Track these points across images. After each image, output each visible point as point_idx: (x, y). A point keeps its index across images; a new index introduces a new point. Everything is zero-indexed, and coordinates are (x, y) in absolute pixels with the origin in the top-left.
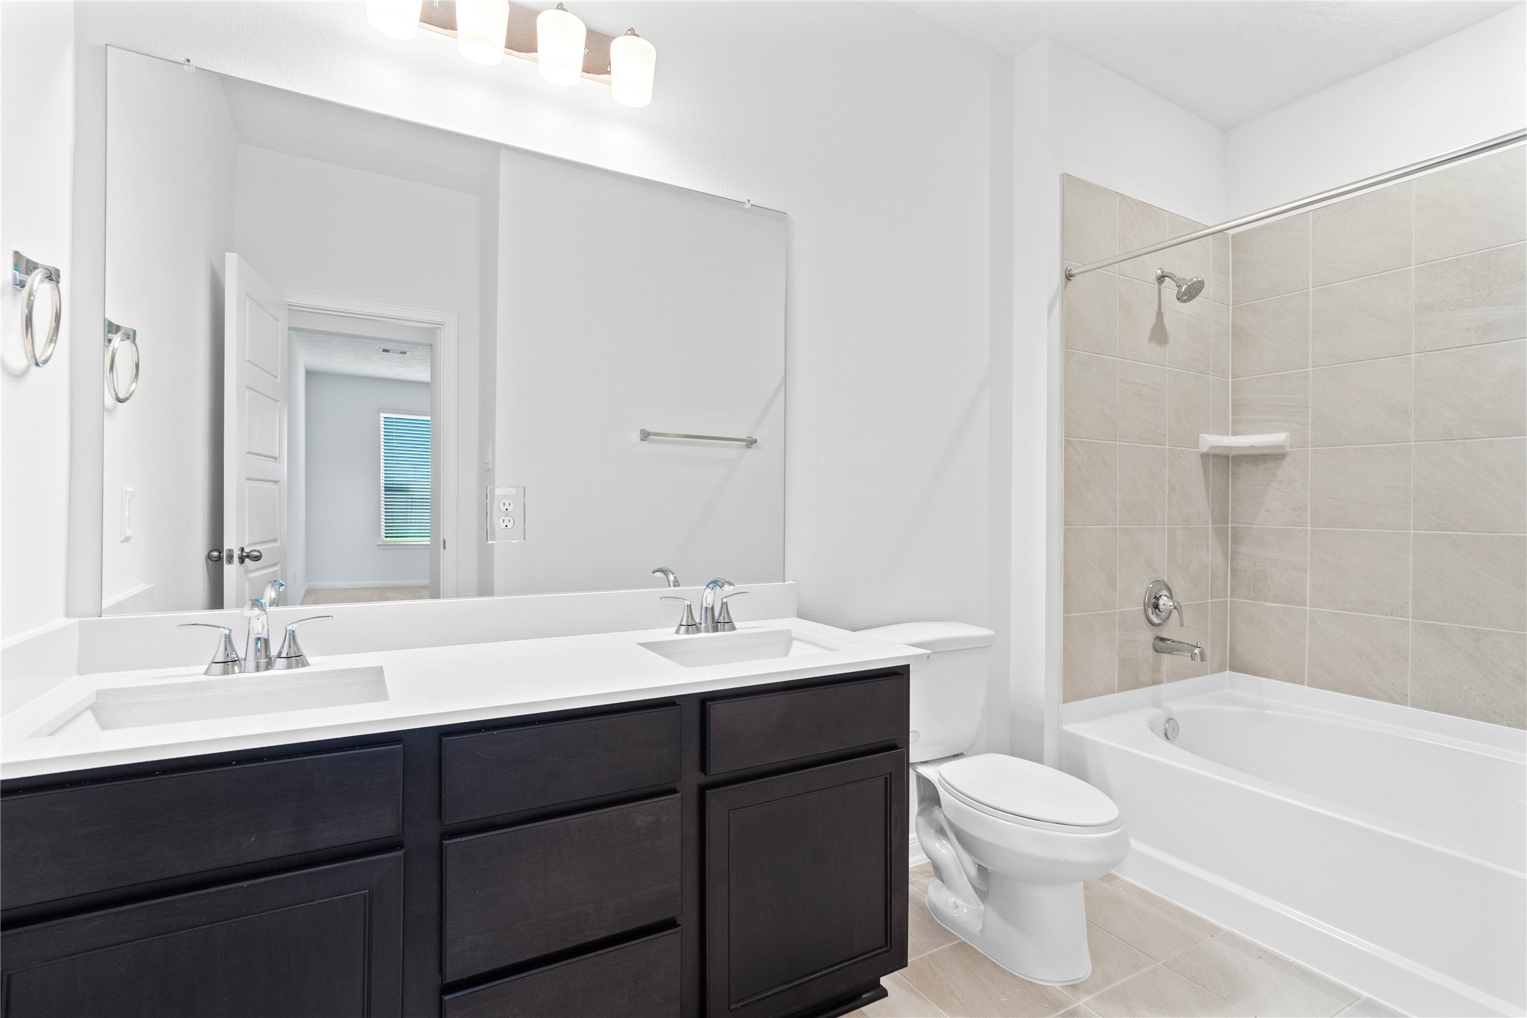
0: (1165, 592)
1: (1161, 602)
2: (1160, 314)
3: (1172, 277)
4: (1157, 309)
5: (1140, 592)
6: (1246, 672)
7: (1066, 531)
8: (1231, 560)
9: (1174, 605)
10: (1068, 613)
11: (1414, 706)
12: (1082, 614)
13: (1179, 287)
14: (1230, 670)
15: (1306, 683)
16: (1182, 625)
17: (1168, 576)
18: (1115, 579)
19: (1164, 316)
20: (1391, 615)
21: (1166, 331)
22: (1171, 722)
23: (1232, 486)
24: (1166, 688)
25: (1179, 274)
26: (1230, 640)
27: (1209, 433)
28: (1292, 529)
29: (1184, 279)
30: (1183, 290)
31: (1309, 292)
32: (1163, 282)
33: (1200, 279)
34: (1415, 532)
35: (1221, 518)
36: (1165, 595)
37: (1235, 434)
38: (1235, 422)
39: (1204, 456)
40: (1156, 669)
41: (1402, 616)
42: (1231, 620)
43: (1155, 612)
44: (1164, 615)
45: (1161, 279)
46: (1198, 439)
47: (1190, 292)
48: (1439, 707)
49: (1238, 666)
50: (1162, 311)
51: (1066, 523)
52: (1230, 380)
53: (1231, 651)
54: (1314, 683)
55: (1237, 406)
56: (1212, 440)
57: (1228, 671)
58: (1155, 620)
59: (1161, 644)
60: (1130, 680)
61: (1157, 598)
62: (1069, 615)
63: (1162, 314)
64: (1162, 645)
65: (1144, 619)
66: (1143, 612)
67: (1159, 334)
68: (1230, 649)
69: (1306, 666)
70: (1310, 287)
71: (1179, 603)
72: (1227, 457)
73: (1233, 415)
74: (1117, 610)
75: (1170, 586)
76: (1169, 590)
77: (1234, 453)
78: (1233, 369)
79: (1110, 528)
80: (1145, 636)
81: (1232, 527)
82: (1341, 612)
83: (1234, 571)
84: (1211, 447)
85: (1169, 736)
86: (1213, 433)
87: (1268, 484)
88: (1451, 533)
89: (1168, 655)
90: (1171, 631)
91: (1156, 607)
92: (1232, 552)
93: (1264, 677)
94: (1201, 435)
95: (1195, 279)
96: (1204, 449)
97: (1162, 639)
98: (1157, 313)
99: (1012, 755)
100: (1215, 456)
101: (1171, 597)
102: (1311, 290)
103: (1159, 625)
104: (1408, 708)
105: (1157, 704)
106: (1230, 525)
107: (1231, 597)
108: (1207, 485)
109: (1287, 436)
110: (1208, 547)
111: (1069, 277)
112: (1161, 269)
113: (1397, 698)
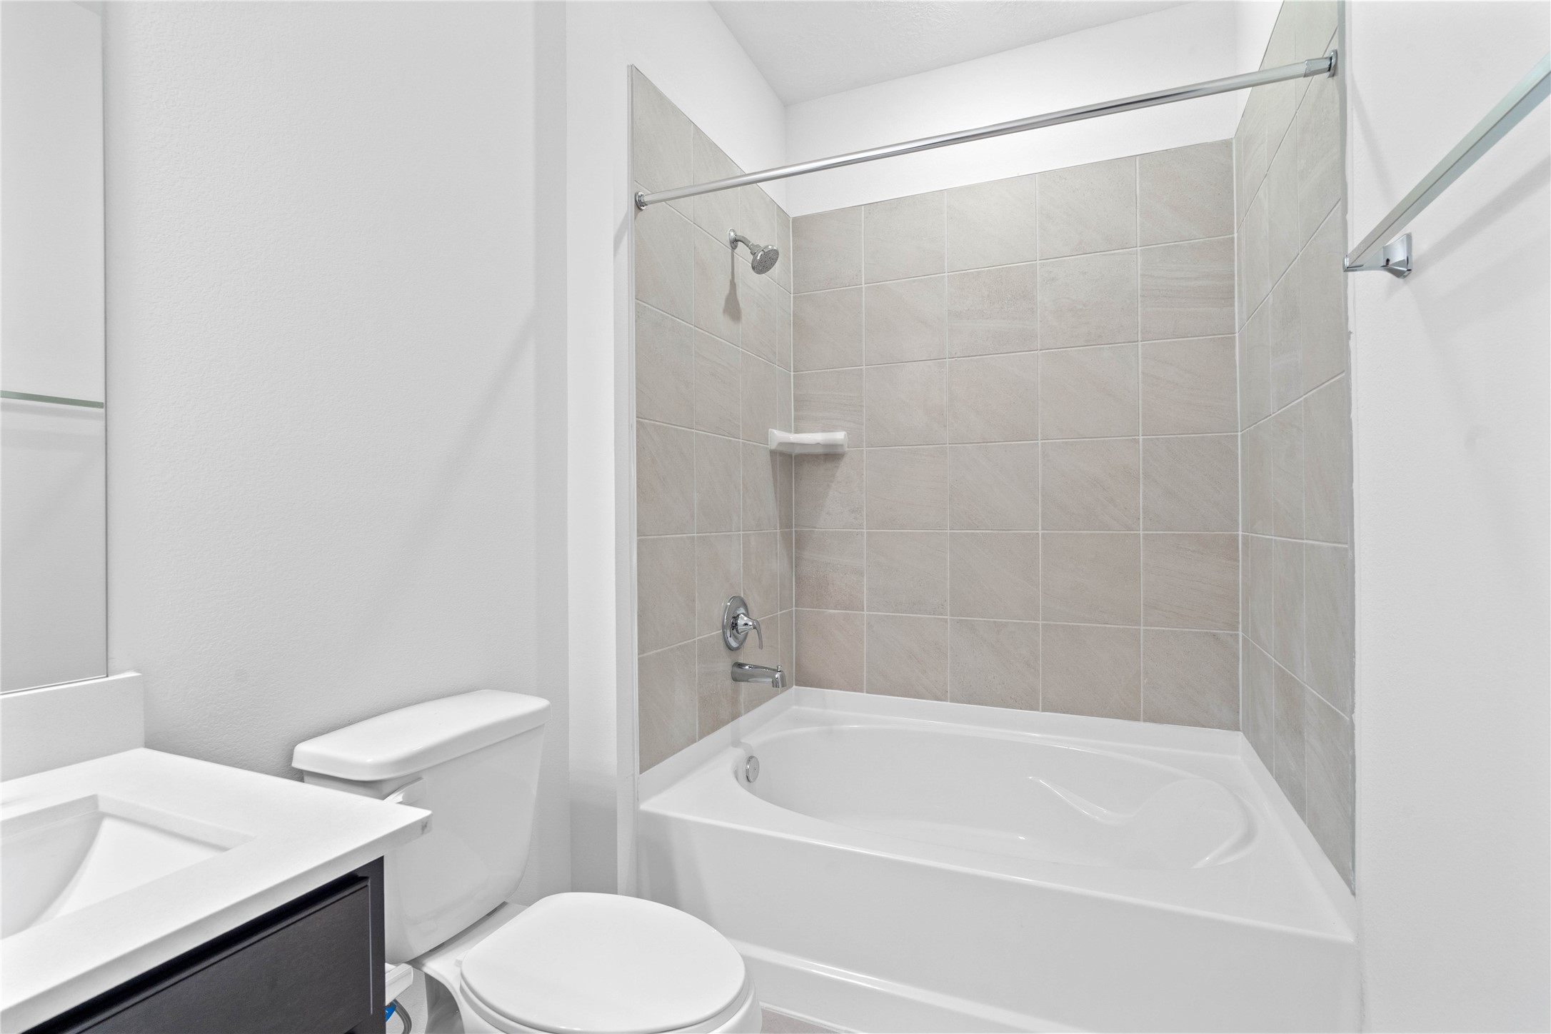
0: (742, 610)
1: (740, 622)
2: (733, 284)
3: (746, 242)
4: (730, 277)
5: (718, 611)
6: (811, 686)
7: (639, 542)
8: (796, 567)
9: (753, 625)
10: (644, 652)
11: (952, 701)
12: (659, 650)
13: (753, 254)
14: (796, 685)
15: (865, 690)
16: (761, 647)
17: (744, 590)
18: (694, 601)
19: (737, 287)
20: (934, 614)
21: (739, 305)
22: (753, 760)
23: (795, 487)
24: (744, 720)
25: (754, 240)
26: (796, 653)
27: (776, 429)
28: (850, 532)
29: (758, 246)
30: (758, 258)
31: (862, 287)
32: (736, 247)
33: (775, 248)
34: (951, 531)
35: (786, 522)
36: (743, 614)
37: (797, 431)
38: (797, 419)
39: (773, 453)
40: (734, 701)
41: (942, 615)
42: (796, 631)
43: (734, 635)
44: (741, 636)
45: (735, 242)
46: (768, 435)
47: (764, 263)
48: (971, 700)
49: (805, 679)
50: (736, 281)
51: (640, 533)
52: (792, 373)
53: (797, 664)
54: (873, 690)
55: (800, 402)
56: (780, 436)
57: (794, 687)
58: (734, 644)
59: (738, 670)
60: (711, 723)
61: (736, 618)
62: (645, 655)
63: (735, 284)
64: (739, 672)
65: (722, 644)
66: (721, 637)
67: (733, 308)
68: (796, 662)
69: (865, 673)
70: (863, 283)
71: (758, 622)
72: (790, 456)
73: (795, 410)
74: (696, 639)
75: (747, 602)
76: (747, 609)
77: (798, 451)
78: (794, 361)
79: (687, 537)
80: (723, 665)
81: (796, 531)
82: (893, 614)
83: (798, 578)
84: (780, 444)
85: (751, 778)
86: (780, 430)
87: (828, 485)
88: (978, 531)
89: (746, 683)
90: (750, 656)
91: (734, 626)
92: (796, 558)
93: (827, 688)
94: (770, 430)
95: (770, 247)
96: (773, 446)
97: (740, 665)
98: (731, 282)
99: (573, 891)
100: (782, 454)
101: (747, 615)
102: (863, 286)
103: (738, 649)
104: (948, 703)
105: (736, 743)
106: (794, 529)
107: (796, 607)
108: (775, 486)
109: (845, 435)
110: (777, 554)
111: (639, 205)
112: (734, 231)
113: (939, 695)
